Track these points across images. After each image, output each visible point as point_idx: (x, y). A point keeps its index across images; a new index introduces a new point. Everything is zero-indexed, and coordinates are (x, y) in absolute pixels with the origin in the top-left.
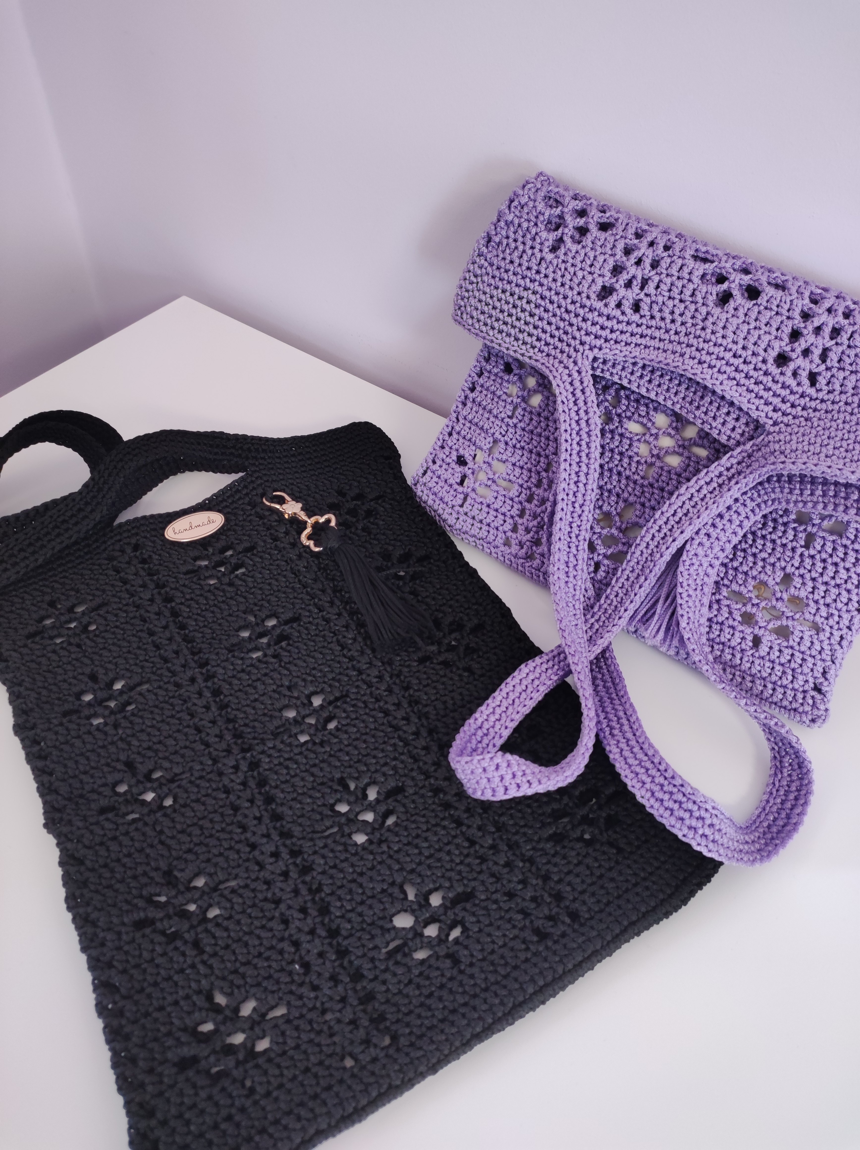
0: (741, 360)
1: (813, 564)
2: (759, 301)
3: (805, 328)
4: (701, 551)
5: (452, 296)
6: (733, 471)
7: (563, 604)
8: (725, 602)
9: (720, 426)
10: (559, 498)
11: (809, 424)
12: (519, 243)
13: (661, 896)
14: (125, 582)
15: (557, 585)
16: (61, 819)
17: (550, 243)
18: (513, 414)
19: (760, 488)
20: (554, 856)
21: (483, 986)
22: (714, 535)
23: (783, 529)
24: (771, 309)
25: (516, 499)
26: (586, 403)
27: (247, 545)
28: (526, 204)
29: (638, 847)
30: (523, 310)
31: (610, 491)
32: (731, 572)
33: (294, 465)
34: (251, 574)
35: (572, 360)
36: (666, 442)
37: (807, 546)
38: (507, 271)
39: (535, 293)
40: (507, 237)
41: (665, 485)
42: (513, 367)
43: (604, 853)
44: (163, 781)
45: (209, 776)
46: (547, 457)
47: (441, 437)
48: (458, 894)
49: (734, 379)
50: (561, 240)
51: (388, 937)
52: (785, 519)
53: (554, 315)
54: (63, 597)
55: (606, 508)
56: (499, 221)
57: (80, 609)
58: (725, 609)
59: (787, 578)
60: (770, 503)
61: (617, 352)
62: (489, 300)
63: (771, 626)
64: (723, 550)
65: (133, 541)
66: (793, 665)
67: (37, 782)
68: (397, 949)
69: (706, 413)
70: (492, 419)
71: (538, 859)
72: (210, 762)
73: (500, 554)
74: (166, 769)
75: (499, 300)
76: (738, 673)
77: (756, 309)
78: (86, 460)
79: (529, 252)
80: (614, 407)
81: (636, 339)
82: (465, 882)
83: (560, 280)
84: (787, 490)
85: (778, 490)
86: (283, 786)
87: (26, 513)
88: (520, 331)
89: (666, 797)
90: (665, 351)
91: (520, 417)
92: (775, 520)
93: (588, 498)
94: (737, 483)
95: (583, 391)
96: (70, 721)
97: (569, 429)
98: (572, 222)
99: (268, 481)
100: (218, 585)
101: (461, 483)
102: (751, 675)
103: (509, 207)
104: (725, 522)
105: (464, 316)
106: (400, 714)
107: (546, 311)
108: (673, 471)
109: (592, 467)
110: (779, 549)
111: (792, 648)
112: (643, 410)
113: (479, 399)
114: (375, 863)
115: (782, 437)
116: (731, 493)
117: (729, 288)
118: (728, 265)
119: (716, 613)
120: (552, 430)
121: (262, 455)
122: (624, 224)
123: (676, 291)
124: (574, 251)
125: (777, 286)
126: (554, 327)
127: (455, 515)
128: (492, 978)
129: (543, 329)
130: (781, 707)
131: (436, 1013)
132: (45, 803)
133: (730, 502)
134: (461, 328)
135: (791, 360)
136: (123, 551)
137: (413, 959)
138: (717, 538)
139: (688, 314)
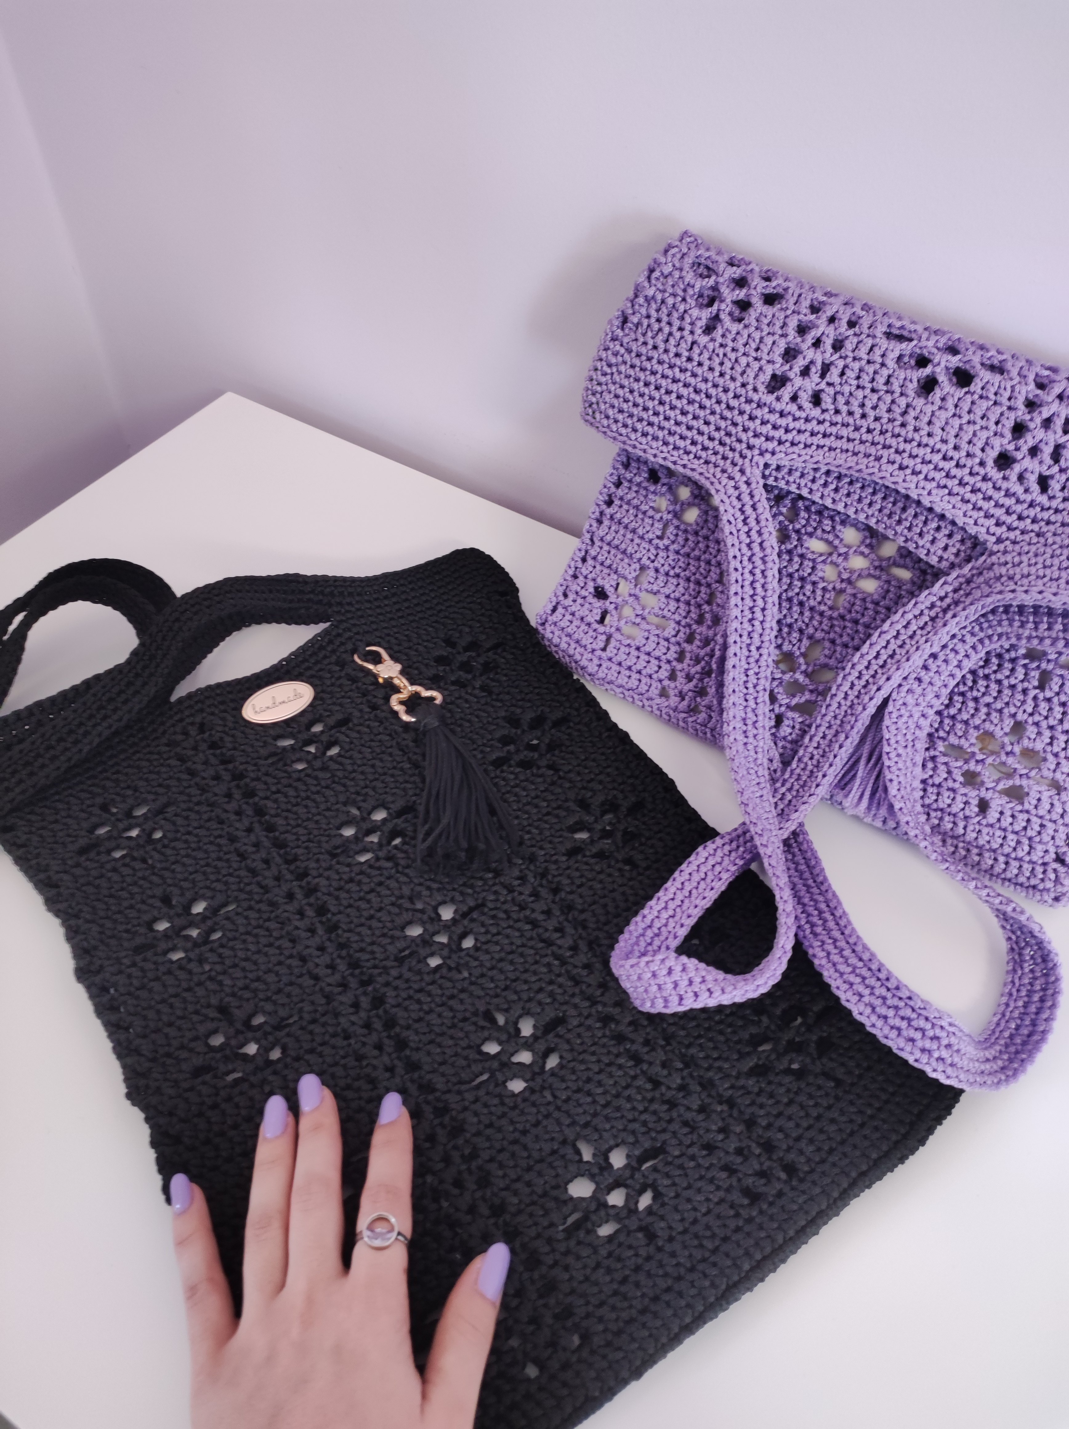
0: (953, 463)
1: (1050, 709)
2: (972, 388)
3: (1031, 420)
4: (910, 700)
5: (580, 393)
6: (948, 601)
7: (743, 772)
8: (942, 759)
9: (928, 545)
10: (731, 640)
11: (1042, 540)
12: (663, 324)
13: (894, 1137)
14: (192, 773)
15: (734, 749)
16: (147, 1087)
17: (703, 323)
18: (663, 533)
19: (982, 620)
20: (758, 1094)
21: (688, 1265)
22: (926, 679)
23: (1010, 666)
24: (987, 398)
25: (673, 640)
26: (758, 522)
27: (339, 716)
28: (670, 274)
29: (860, 1077)
30: (673, 408)
31: (790, 626)
32: (947, 721)
33: (388, 609)
34: (348, 754)
35: (737, 468)
36: (858, 563)
37: (1041, 687)
38: (649, 359)
39: (686, 385)
40: (648, 317)
41: (859, 616)
42: (660, 474)
43: (819, 1088)
44: (268, 1029)
45: (323, 1020)
46: (709, 585)
47: (573, 564)
48: (646, 1151)
49: (945, 487)
50: (716, 318)
51: (566, 1210)
52: (1013, 654)
53: (713, 413)
54: (118, 799)
55: (786, 647)
56: (636, 296)
57: (140, 812)
58: (942, 768)
59: (1018, 727)
60: (995, 638)
61: (795, 456)
62: (628, 395)
63: (1001, 786)
64: (937, 696)
65: (198, 719)
66: (1030, 833)
67: (112, 1041)
68: (577, 1225)
69: (910, 529)
70: (637, 541)
71: (739, 1101)
72: (323, 1001)
73: (655, 707)
74: (270, 1014)
75: (642, 395)
76: (961, 845)
77: (969, 398)
78: (130, 621)
79: (678, 335)
80: (791, 522)
81: (817, 440)
82: (653, 1135)
83: (718, 369)
84: (1017, 624)
85: (1005, 623)
86: (417, 1025)
87: (64, 695)
88: (670, 433)
89: (891, 1013)
90: (855, 454)
91: (672, 538)
92: (999, 656)
93: (766, 638)
94: (954, 616)
95: (754, 507)
96: (145, 960)
97: (738, 554)
98: (730, 295)
99: (358, 633)
100: (309, 771)
101: (602, 621)
102: (977, 847)
103: (649, 278)
104: (939, 662)
105: (598, 415)
106: (552, 924)
107: (702, 407)
108: (869, 599)
109: (770, 600)
110: (1007, 692)
111: (1028, 812)
112: (827, 524)
113: (618, 516)
114: (540, 1117)
115: (1009, 558)
116: (947, 628)
117: (933, 372)
118: (930, 344)
119: (931, 773)
120: (714, 552)
121: (348, 600)
122: (796, 295)
123: (865, 379)
124: (734, 332)
125: (992, 368)
126: (712, 427)
127: (596, 661)
128: (698, 1254)
129: (698, 430)
130: (1016, 884)
131: (634, 1302)
132: (124, 1067)
133: (946, 639)
134: (593, 431)
135: (1014, 461)
136: (186, 733)
137: (598, 1237)
138: (931, 683)
139: (883, 407)
